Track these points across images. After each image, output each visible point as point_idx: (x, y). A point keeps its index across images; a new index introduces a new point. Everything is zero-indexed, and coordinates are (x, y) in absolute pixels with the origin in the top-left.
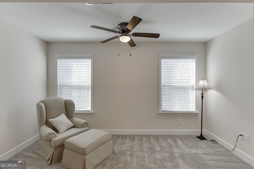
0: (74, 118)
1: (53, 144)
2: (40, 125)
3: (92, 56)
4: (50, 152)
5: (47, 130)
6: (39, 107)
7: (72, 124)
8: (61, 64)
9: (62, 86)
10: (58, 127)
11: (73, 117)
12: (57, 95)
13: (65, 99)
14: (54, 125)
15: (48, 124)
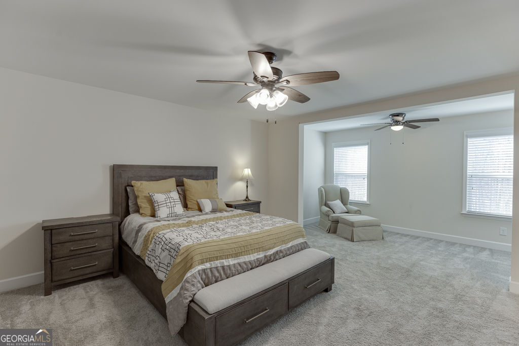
0: (349, 206)
1: (330, 218)
2: (321, 205)
3: (369, 142)
4: (329, 224)
5: (325, 209)
6: (320, 190)
7: (345, 210)
8: (338, 152)
9: (338, 175)
10: (335, 209)
11: (347, 205)
12: (333, 183)
13: (341, 186)
14: (331, 206)
15: (326, 205)
